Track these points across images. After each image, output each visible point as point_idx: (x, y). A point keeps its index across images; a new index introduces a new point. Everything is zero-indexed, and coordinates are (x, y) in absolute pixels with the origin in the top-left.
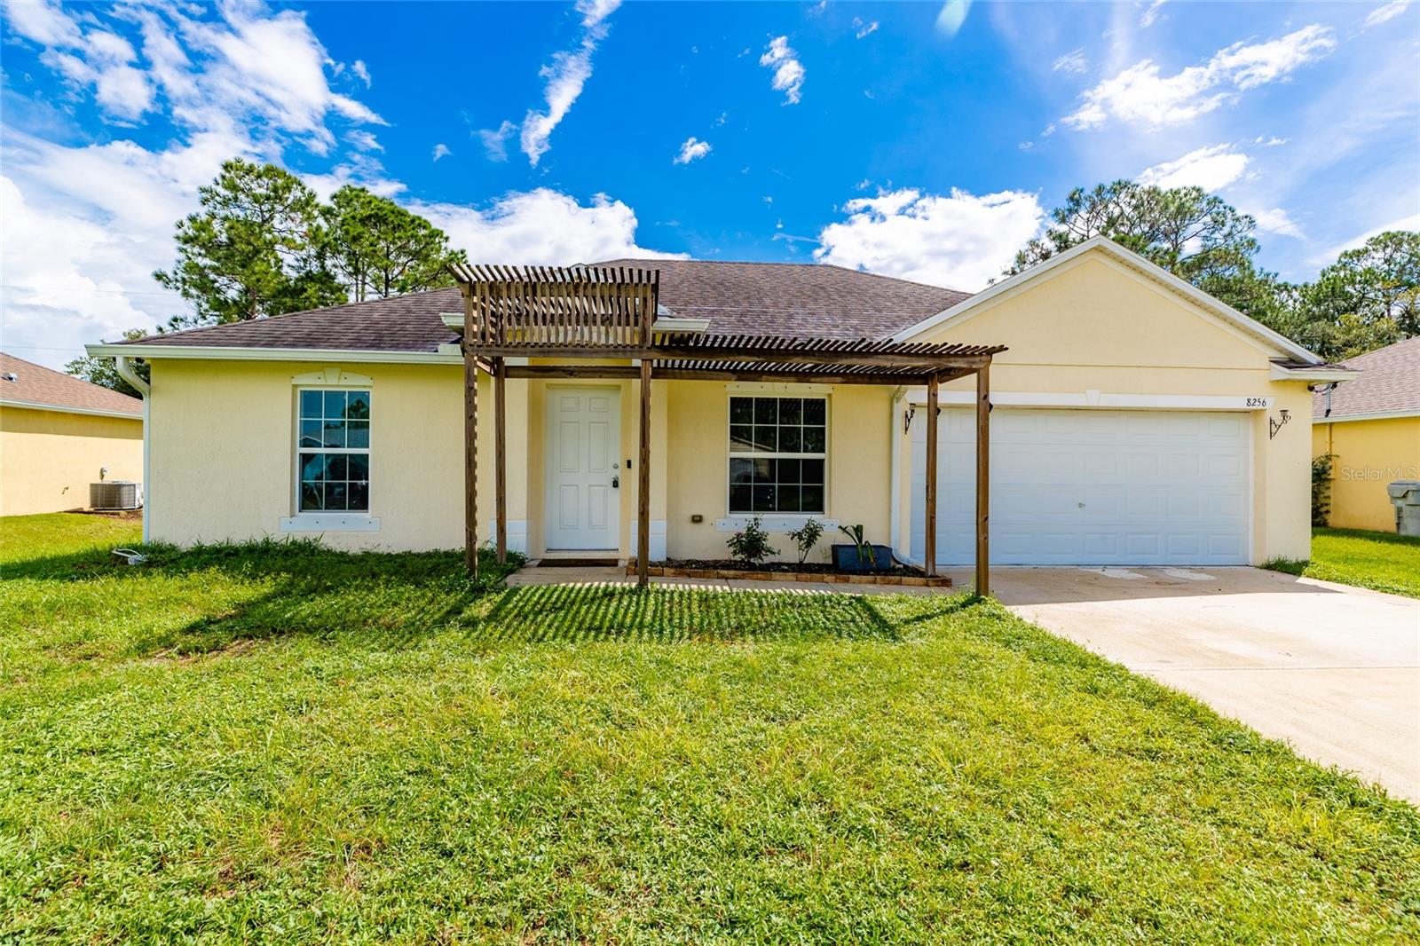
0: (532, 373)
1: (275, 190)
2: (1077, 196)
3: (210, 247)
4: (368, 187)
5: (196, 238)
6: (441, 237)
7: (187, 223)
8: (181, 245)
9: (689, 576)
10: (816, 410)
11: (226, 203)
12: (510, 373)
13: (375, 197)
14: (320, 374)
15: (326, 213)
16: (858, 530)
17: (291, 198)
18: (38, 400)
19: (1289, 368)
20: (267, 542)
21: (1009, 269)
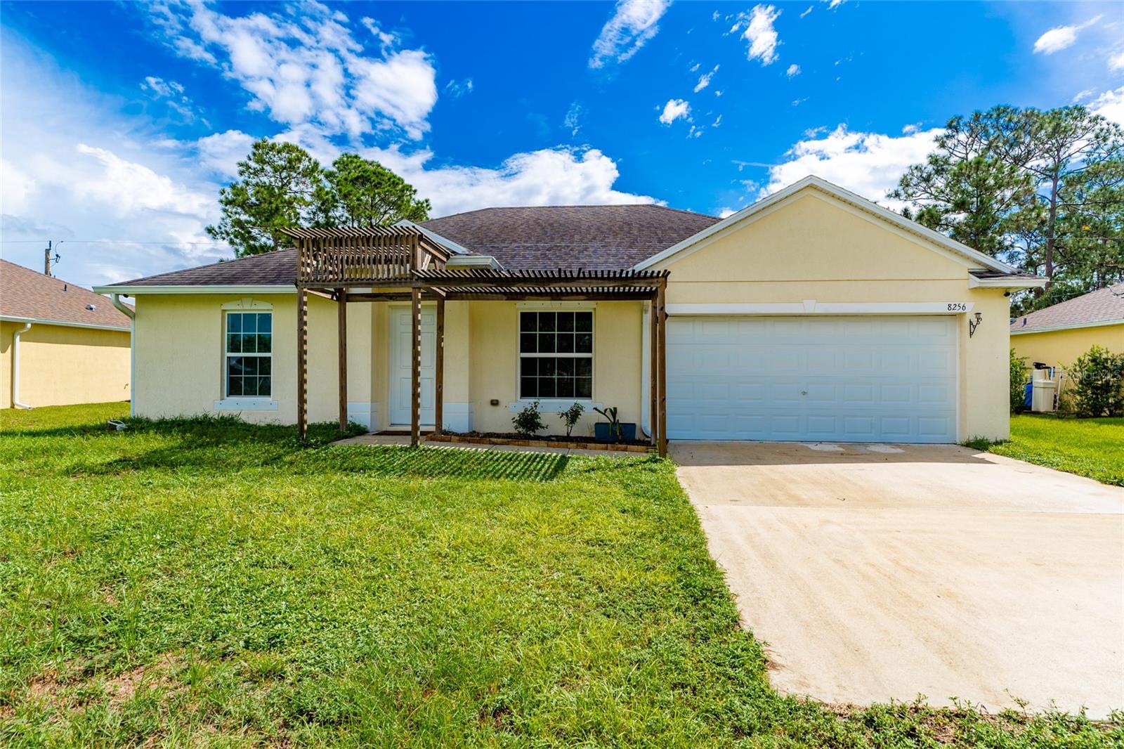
0: (364, 298)
1: (290, 161)
2: (954, 124)
3: (245, 206)
4: (360, 154)
5: (234, 201)
6: (410, 191)
7: (228, 189)
8: (224, 207)
9: (469, 442)
10: (585, 320)
11: (256, 173)
12: (350, 299)
13: (366, 162)
14: (239, 302)
15: (329, 176)
16: (614, 412)
17: (302, 167)
18: (107, 323)
19: (980, 277)
20: (206, 416)
21: (892, 191)
